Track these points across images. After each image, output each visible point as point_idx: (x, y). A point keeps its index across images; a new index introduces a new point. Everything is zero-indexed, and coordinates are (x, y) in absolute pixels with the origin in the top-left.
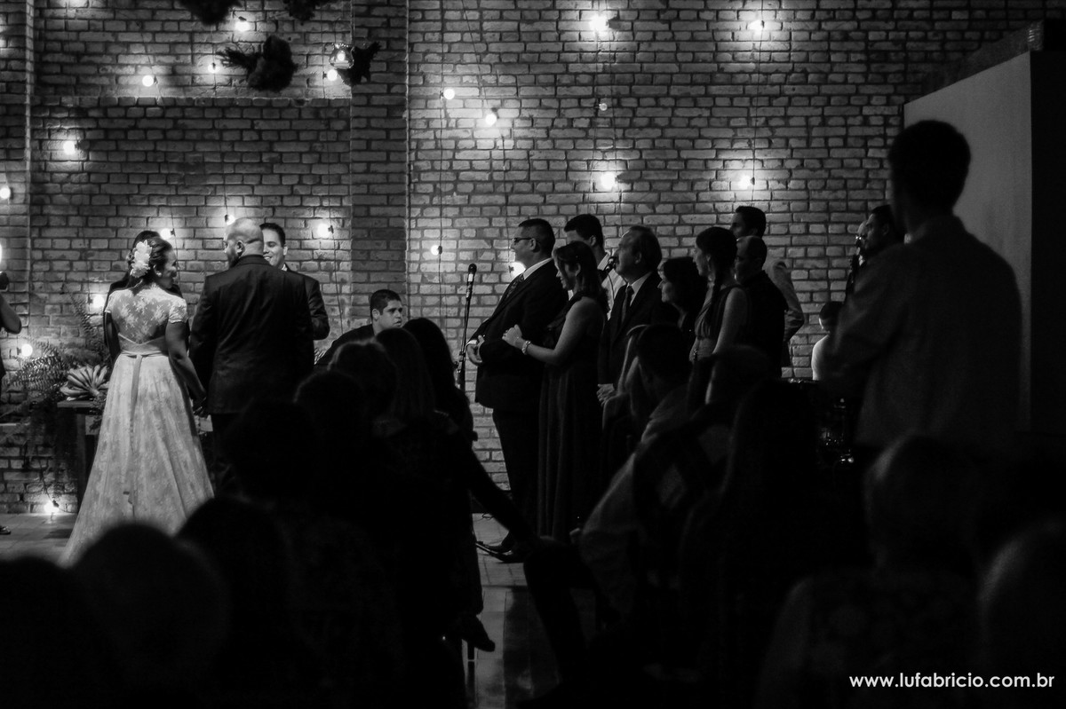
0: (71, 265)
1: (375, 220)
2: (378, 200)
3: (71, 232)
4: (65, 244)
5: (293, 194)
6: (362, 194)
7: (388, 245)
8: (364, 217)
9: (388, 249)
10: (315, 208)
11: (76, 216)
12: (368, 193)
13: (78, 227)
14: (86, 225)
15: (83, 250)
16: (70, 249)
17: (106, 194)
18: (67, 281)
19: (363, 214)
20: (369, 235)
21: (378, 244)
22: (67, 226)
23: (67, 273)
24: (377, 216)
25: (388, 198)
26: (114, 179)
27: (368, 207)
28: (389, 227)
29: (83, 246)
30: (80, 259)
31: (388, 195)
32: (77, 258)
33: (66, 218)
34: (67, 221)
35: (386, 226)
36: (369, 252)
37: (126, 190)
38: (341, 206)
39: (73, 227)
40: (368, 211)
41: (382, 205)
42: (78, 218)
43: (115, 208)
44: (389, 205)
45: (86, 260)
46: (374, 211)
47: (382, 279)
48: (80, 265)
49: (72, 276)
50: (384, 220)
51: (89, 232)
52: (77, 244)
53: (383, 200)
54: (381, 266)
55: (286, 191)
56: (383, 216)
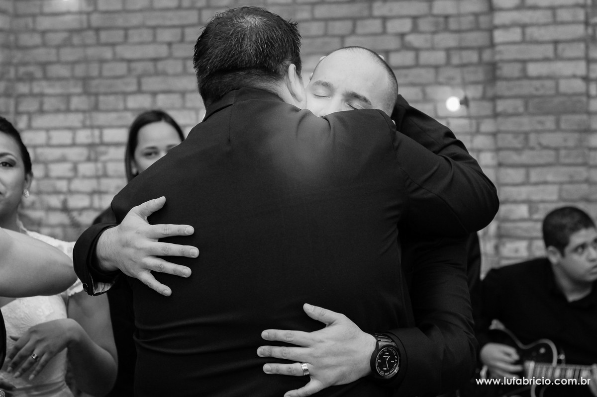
0: (75, 169)
1: (537, 83)
2: (538, 51)
3: (74, 119)
4: (64, 137)
5: (405, 47)
6: (514, 43)
7: (558, 123)
8: (519, 79)
9: (558, 129)
10: (437, 67)
11: (79, 95)
12: (524, 41)
13: (84, 112)
14: (96, 108)
15: (91, 146)
16: (74, 145)
17: (123, 60)
18: (70, 192)
19: (516, 74)
20: (526, 106)
21: (541, 123)
22: (68, 111)
23: (69, 180)
24: (539, 78)
25: (556, 49)
26: (135, 36)
27: (524, 62)
28: (558, 93)
29: (89, 141)
30: (89, 160)
31: (556, 42)
32: (83, 158)
33: (67, 97)
34: (68, 102)
35: (552, 92)
36: (526, 134)
37: (151, 51)
38: (480, 62)
39: (77, 111)
40: (524, 70)
41: (546, 59)
42: (84, 99)
43: (134, 81)
44: (557, 58)
45: (96, 160)
46: (533, 69)
47: (550, 178)
48: (86, 168)
49: (77, 185)
50: (549, 84)
51: (101, 118)
52: (83, 136)
53: (549, 51)
54: (548, 156)
55: (392, 43)
56: (549, 77)
